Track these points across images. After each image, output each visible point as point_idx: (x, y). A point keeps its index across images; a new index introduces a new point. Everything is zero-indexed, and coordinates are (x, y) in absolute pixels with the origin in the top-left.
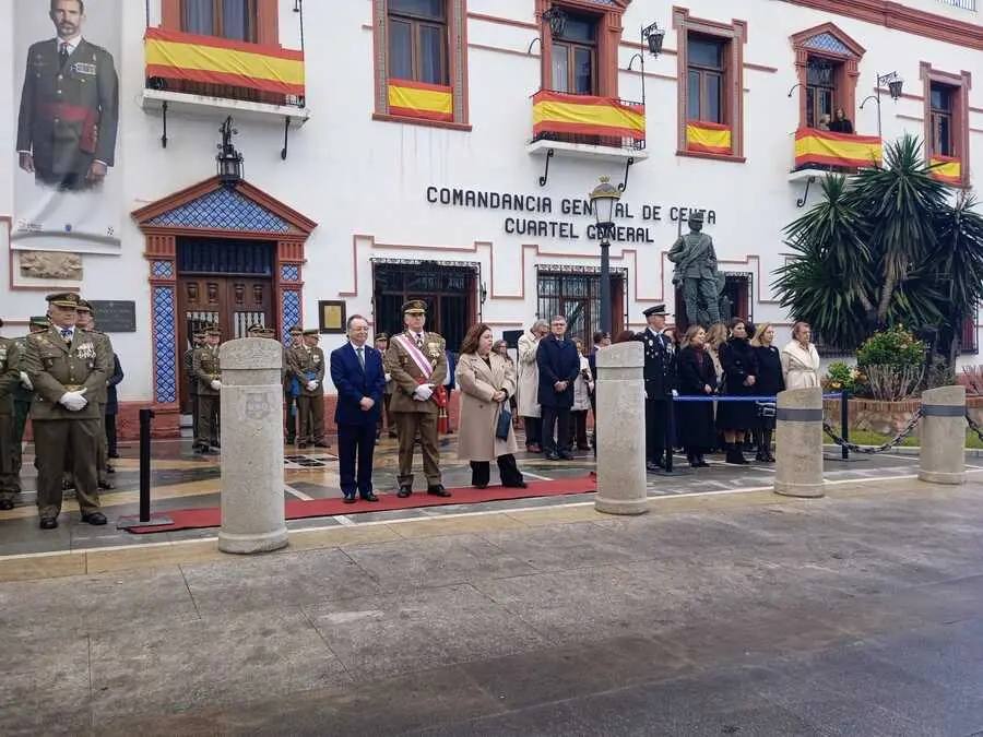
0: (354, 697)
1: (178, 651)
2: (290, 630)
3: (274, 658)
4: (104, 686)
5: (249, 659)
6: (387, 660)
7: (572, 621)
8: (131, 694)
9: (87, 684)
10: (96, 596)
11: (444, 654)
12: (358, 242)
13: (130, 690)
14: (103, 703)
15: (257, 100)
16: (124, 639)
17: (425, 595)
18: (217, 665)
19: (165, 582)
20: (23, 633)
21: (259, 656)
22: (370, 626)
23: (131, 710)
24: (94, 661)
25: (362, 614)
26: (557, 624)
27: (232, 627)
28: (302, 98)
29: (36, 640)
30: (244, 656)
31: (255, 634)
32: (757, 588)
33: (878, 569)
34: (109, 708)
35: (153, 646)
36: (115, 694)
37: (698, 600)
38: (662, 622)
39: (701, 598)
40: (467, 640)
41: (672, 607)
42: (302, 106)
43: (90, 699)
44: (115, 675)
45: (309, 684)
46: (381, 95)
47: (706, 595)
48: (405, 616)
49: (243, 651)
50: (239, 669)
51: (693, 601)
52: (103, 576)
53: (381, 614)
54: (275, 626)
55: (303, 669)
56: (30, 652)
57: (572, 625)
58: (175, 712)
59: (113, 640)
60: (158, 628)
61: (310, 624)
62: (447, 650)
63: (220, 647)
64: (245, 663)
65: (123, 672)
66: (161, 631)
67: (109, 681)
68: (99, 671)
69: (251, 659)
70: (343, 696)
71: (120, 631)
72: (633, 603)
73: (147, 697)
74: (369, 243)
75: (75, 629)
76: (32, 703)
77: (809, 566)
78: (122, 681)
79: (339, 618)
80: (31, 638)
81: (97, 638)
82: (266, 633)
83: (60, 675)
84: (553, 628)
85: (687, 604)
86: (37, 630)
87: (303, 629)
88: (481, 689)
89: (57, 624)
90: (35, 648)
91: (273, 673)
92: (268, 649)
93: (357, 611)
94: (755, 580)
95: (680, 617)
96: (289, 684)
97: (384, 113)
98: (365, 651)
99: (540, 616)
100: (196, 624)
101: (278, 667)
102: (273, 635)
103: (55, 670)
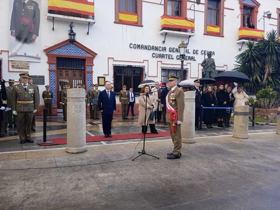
0: (106, 203)
1: (52, 185)
2: (86, 179)
3: (81, 189)
4: (28, 197)
5: (73, 188)
6: (116, 190)
7: (173, 178)
8: (36, 200)
9: (23, 196)
10: (28, 166)
11: (134, 188)
12: (109, 59)
13: (36, 198)
14: (27, 203)
15: (80, 17)
16: (36, 181)
17: (128, 168)
18: (64, 190)
19: (49, 162)
20: (5, 178)
21: (76, 188)
22: (111, 178)
23: (36, 205)
24: (26, 188)
25: (108, 174)
26: (169, 179)
27: (69, 177)
28: (93, 16)
29: (8, 181)
30: (72, 187)
31: (76, 180)
32: (230, 168)
33: (267, 162)
34: (29, 204)
35: (44, 183)
36: (31, 200)
37: (212, 172)
38: (202, 179)
39: (213, 171)
40: (141, 184)
41: (204, 174)
42: (93, 19)
43: (24, 201)
44: (32, 193)
45: (92, 198)
46: (116, 16)
47: (214, 170)
48: (122, 175)
49: (72, 186)
50: (70, 192)
51: (211, 172)
52: (31, 160)
53: (114, 174)
54: (82, 178)
55: (90, 193)
56: (6, 184)
57: (174, 179)
58: (50, 206)
59: (32, 181)
60: (46, 177)
61: (93, 177)
62: (134, 187)
63: (65, 184)
64: (72, 190)
65: (34, 192)
66: (47, 178)
67: (30, 195)
68: (27, 191)
69: (75, 189)
70: (102, 202)
71: (35, 178)
72: (192, 172)
73: (41, 201)
74: (112, 59)
75: (21, 177)
76: (5, 202)
77: (245, 161)
78: (34, 195)
79: (101, 175)
80: (7, 180)
81: (28, 180)
82: (79, 180)
83: (15, 193)
84: (168, 180)
85: (209, 173)
86: (9, 177)
87: (90, 179)
88: (145, 201)
89: (16, 175)
90: (8, 183)
91: (81, 194)
92: (79, 185)
93: (107, 173)
94: (230, 165)
95: (207, 178)
96: (86, 198)
97: (117, 21)
98: (109, 186)
99: (164, 176)
100: (58, 176)
101: (82, 192)
102: (81, 181)
103: (13, 191)
